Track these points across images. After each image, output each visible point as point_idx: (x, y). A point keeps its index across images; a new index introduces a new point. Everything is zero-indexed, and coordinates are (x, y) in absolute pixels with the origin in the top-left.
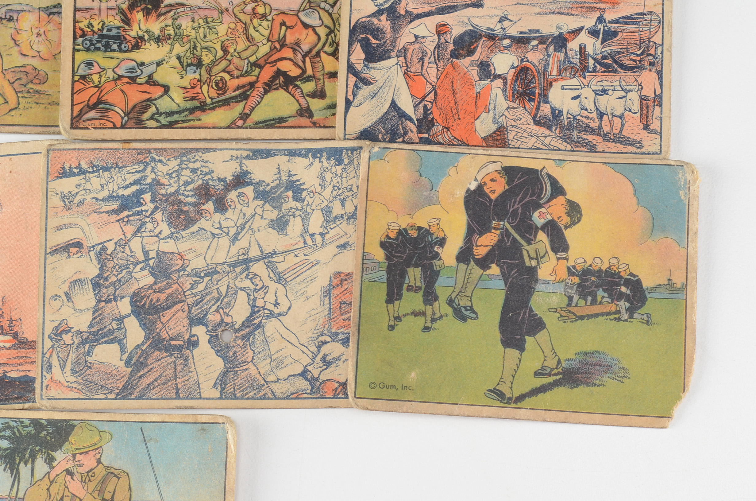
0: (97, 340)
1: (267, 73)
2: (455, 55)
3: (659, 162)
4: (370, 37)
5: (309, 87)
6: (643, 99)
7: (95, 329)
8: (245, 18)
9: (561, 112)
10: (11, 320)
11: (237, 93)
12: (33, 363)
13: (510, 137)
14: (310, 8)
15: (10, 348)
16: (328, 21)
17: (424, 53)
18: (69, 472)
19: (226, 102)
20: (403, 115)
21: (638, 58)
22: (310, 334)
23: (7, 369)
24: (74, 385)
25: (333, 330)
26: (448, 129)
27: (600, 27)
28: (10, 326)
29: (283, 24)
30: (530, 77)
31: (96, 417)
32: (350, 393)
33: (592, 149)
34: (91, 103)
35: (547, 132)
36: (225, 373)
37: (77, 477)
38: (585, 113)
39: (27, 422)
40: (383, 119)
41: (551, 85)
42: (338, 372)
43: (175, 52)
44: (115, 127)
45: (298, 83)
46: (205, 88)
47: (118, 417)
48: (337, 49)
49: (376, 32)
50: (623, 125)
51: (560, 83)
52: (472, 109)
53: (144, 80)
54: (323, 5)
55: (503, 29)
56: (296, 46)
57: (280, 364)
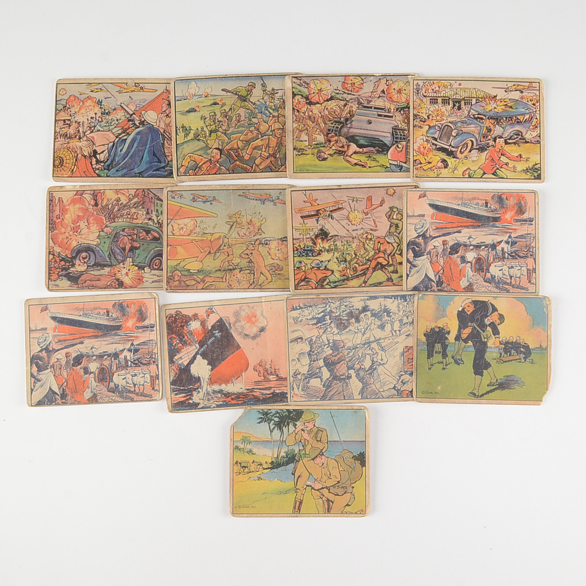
0: (311, 377)
1: (374, 264)
2: (450, 253)
3: (535, 297)
4: (415, 247)
5: (391, 269)
6: (528, 270)
7: (310, 373)
8: (363, 240)
9: (495, 276)
10: (275, 369)
11: (362, 272)
12: (287, 386)
13: (475, 288)
14: (390, 235)
15: (275, 381)
16: (397, 240)
17: (438, 253)
18: (303, 430)
19: (357, 276)
20: (430, 280)
21: (526, 253)
22: (396, 372)
23: (275, 389)
24: (303, 395)
25: (405, 370)
26: (449, 285)
27: (510, 240)
28: (275, 372)
29: (379, 242)
30: (482, 262)
31: (312, 408)
32: (414, 395)
33: (508, 291)
34: (302, 279)
35: (489, 285)
36: (363, 389)
37: (306, 432)
38: (505, 277)
39: (285, 411)
40: (422, 282)
41: (490, 265)
42: (408, 387)
43: (335, 256)
44: (313, 289)
45: (386, 267)
46: (348, 270)
47: (321, 408)
48: (402, 252)
49: (418, 245)
50: (520, 281)
51: (494, 264)
52: (459, 276)
53: (323, 268)
54: (395, 234)
55: (470, 242)
56: (385, 252)
57: (384, 384)
